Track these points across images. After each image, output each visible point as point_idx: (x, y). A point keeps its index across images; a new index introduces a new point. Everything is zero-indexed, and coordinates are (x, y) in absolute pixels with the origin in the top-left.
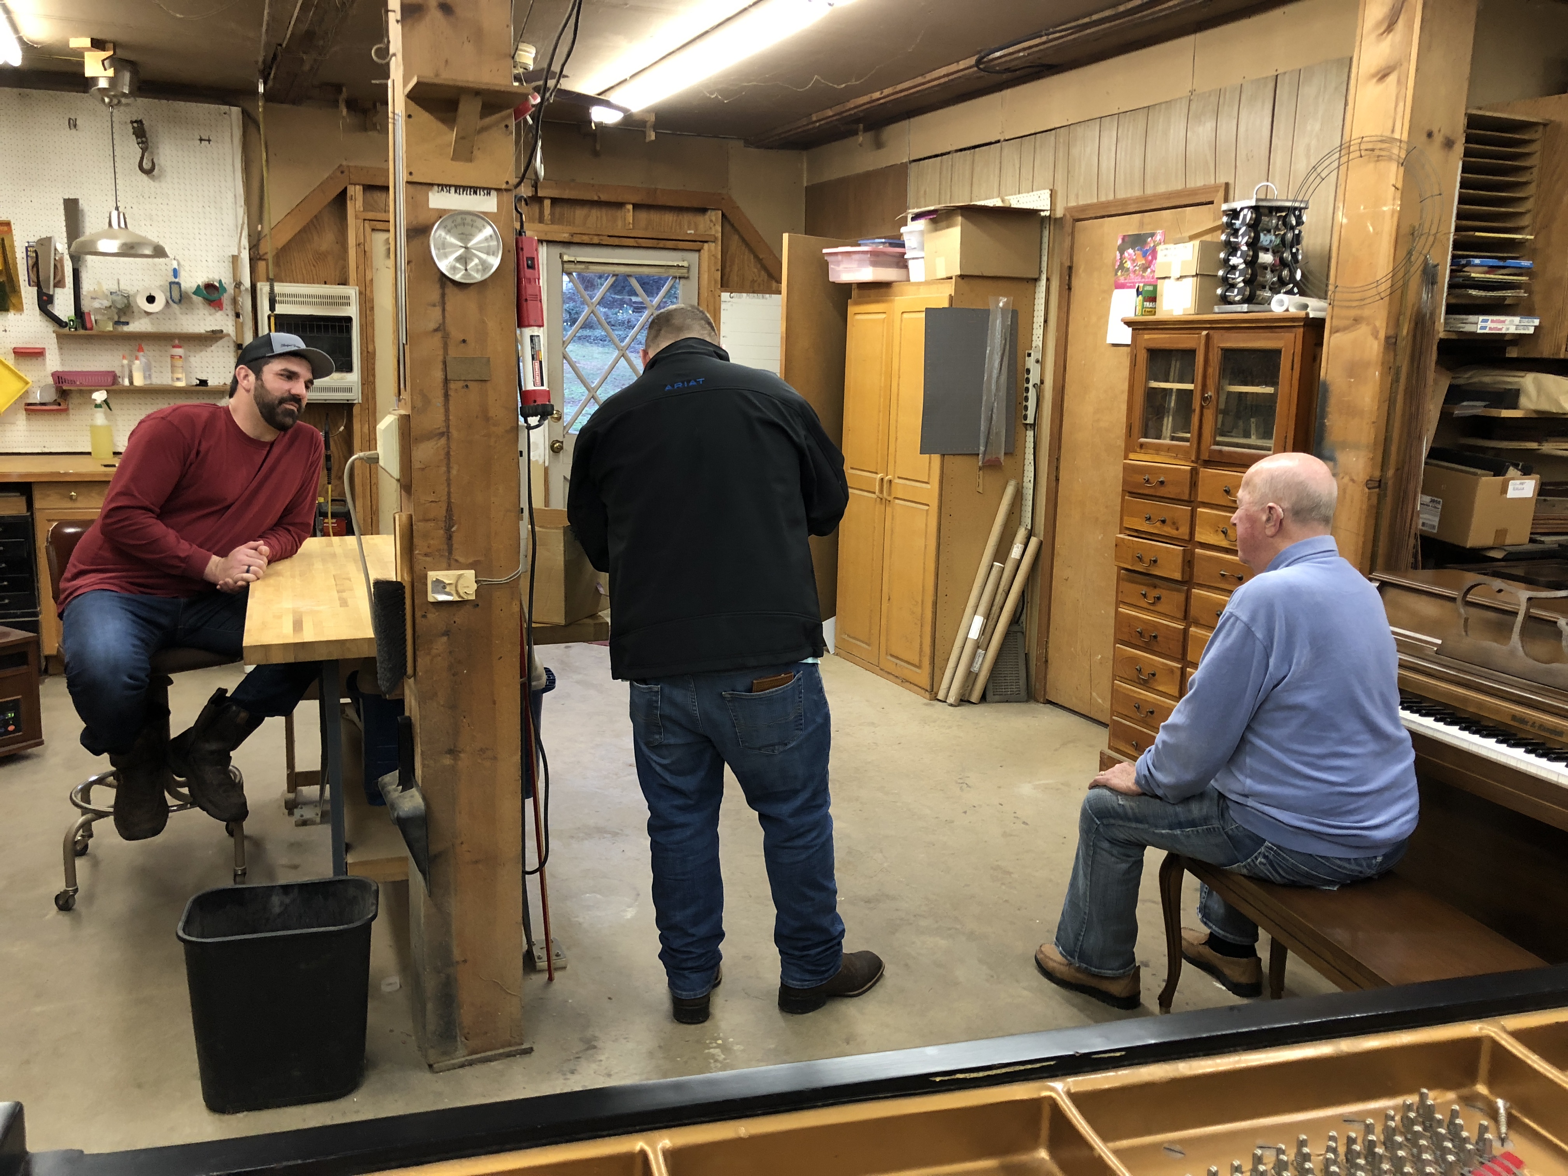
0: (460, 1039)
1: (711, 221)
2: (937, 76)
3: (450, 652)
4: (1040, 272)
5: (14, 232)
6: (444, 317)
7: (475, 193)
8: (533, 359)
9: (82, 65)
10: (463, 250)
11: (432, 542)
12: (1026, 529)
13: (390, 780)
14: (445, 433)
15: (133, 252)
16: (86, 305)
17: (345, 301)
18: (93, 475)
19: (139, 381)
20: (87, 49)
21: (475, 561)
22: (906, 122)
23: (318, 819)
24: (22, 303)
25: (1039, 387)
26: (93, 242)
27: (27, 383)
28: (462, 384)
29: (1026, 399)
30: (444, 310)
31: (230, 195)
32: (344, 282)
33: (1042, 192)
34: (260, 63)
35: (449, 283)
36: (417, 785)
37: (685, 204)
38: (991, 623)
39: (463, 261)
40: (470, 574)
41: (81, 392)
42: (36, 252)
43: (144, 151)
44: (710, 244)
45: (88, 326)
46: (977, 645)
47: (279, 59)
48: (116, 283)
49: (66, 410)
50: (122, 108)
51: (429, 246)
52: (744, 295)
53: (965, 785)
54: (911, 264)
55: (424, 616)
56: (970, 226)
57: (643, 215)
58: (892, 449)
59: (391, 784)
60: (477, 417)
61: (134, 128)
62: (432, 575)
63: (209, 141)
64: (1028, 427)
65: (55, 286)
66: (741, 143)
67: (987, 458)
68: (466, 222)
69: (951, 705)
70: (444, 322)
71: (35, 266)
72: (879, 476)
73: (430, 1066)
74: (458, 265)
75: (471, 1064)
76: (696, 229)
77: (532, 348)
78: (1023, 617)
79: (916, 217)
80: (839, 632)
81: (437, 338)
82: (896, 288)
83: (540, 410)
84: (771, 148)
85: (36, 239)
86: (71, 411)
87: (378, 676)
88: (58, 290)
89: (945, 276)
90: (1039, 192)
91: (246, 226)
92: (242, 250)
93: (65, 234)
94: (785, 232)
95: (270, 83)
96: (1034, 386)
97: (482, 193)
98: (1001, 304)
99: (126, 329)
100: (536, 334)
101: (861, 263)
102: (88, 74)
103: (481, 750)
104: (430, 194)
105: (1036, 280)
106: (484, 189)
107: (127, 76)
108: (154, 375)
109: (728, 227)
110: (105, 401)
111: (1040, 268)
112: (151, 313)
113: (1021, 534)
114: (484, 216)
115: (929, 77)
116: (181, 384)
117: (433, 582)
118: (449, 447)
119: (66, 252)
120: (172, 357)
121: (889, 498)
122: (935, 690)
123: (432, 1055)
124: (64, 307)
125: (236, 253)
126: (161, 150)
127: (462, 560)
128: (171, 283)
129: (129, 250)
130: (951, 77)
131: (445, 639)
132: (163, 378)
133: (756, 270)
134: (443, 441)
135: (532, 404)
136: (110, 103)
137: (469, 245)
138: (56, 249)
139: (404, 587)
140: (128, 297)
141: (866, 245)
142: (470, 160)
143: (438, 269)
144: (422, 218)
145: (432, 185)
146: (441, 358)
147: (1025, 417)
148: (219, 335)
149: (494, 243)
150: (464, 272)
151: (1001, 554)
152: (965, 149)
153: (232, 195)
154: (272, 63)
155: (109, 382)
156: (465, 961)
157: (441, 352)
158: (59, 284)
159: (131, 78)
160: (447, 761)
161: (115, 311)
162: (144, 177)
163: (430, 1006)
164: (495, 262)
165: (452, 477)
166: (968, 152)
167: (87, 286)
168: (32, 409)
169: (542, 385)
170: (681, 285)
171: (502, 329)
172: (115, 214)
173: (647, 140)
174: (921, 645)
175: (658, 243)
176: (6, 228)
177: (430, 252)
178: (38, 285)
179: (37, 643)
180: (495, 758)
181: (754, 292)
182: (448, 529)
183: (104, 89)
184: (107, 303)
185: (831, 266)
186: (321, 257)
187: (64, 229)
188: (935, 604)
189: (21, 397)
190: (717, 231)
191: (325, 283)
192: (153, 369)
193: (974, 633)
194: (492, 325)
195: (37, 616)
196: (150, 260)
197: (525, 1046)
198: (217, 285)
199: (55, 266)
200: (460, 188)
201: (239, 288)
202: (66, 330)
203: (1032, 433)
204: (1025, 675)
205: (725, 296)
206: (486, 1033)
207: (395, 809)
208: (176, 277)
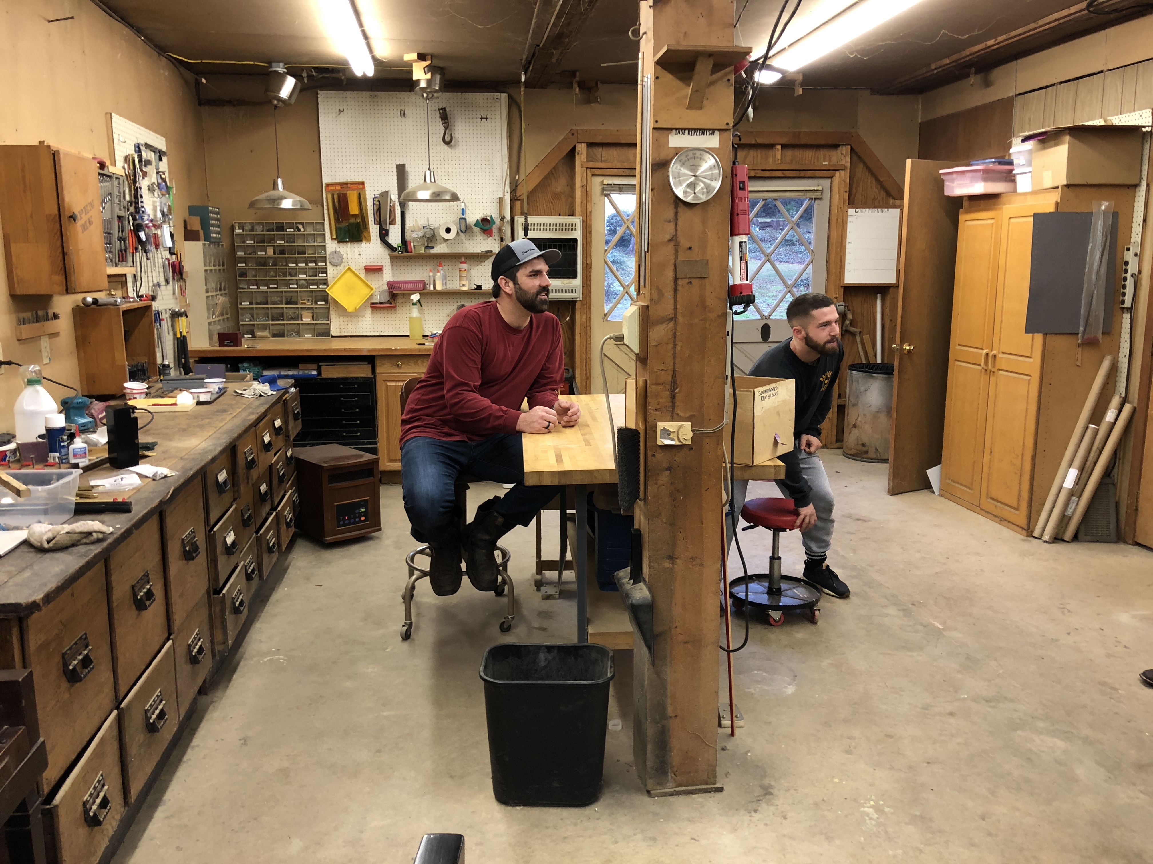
0: (670, 775)
1: (842, 154)
2: (1048, 21)
3: (672, 483)
4: (1141, 178)
5: (366, 189)
6: (676, 230)
7: (703, 133)
8: (741, 260)
9: (411, 73)
10: (693, 178)
11: (661, 400)
12: (1120, 397)
13: (624, 574)
14: (674, 319)
15: (438, 198)
16: (408, 237)
17: (572, 228)
18: (410, 350)
19: (439, 287)
20: (415, 61)
21: (691, 415)
22: (1014, 63)
23: (557, 596)
24: (370, 236)
25: (1137, 278)
26: (414, 193)
27: (372, 289)
28: (687, 281)
29: (1124, 287)
30: (676, 225)
31: (499, 155)
32: (572, 215)
33: (1144, 111)
34: (524, 60)
35: (681, 204)
36: (645, 581)
37: (823, 142)
38: (1085, 476)
39: (693, 186)
40: (688, 425)
41: (404, 295)
42: (379, 201)
43: (446, 128)
44: (841, 171)
45: (409, 250)
46: (1072, 493)
47: (536, 55)
48: (426, 220)
49: (395, 307)
50: (434, 100)
51: (668, 176)
52: (867, 210)
53: (1066, 611)
54: (1018, 178)
55: (654, 455)
56: (1077, 143)
57: (789, 153)
58: (997, 330)
59: (625, 578)
60: (697, 305)
61: (440, 113)
62: (661, 425)
63: (487, 118)
64: (1125, 311)
65: (390, 224)
66: (868, 92)
67: (1086, 337)
68: (696, 156)
69: (1046, 542)
70: (676, 234)
71: (378, 211)
72: (985, 351)
73: (648, 792)
74: (689, 190)
75: (678, 793)
76: (830, 161)
77: (741, 251)
78: (1115, 470)
79: (1026, 139)
80: (943, 478)
81: (671, 247)
82: (1003, 198)
83: (745, 299)
84: (893, 94)
85: (379, 193)
86: (398, 308)
87: (619, 498)
88: (391, 226)
89: (1051, 186)
90: (1141, 112)
91: (508, 177)
92: (506, 194)
93: (397, 189)
94: (908, 158)
95: (529, 74)
96: (1132, 276)
97: (708, 133)
98: (1103, 208)
99: (432, 251)
100: (744, 240)
101: (974, 180)
102: (415, 78)
103: (692, 558)
104: (670, 136)
105: (1136, 186)
106: (709, 130)
107: (438, 77)
108: (448, 282)
109: (855, 158)
110: (419, 301)
111: (1141, 175)
112: (447, 240)
113: (1115, 401)
114: (709, 151)
115: (1041, 22)
116: (465, 288)
117: (661, 430)
118: (676, 329)
119: (397, 200)
120: (460, 270)
121: (993, 370)
122: (1031, 529)
123: (650, 784)
124: (394, 238)
125: (502, 196)
126: (456, 128)
127: (681, 414)
128: (460, 219)
129: (436, 197)
130: (1061, 21)
131: (668, 473)
132: (454, 285)
133: (876, 190)
134: (671, 324)
135: (739, 295)
136: (427, 97)
137: (697, 174)
138: (391, 199)
139: (639, 433)
140: (433, 230)
141: (977, 165)
142: (701, 108)
143: (674, 193)
144: (663, 156)
145: (671, 129)
146: (673, 261)
147: (1123, 302)
148: (489, 254)
149: (716, 171)
150: (693, 195)
151: (1096, 416)
152: (1069, 81)
153: (500, 155)
154: (532, 59)
155: (422, 288)
156: (676, 716)
157: (673, 257)
158: (393, 222)
159: (440, 78)
160: (667, 564)
161: (425, 239)
162: (446, 146)
163: (649, 747)
164: (717, 185)
165: (677, 351)
166: (1072, 82)
167: (409, 223)
168: (375, 307)
169: (747, 280)
170: (816, 204)
171: (719, 238)
172: (428, 172)
173: (796, 95)
174: (1020, 490)
175: (800, 174)
176: (361, 186)
177: (669, 181)
178: (380, 223)
179: (376, 462)
180: (702, 565)
181: (875, 207)
182: (672, 391)
183: (424, 88)
184: (421, 234)
185: (946, 183)
186: (556, 196)
187: (396, 185)
188: (1034, 458)
189: (368, 299)
190: (846, 162)
191: (560, 215)
192: (448, 278)
193: (1069, 483)
194: (711, 235)
195: (376, 444)
196: (447, 203)
197: (718, 785)
198: (489, 219)
199: (390, 210)
200: (692, 131)
201: (503, 221)
202: (396, 253)
203: (1129, 316)
204: (1115, 520)
205: (851, 211)
206: (690, 773)
207: (630, 598)
208: (463, 215)
